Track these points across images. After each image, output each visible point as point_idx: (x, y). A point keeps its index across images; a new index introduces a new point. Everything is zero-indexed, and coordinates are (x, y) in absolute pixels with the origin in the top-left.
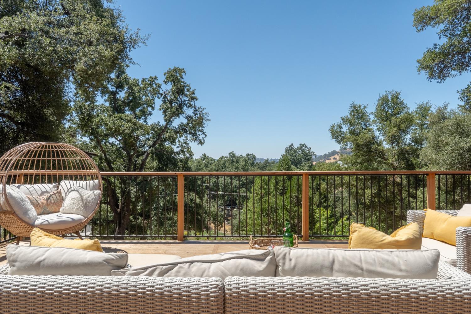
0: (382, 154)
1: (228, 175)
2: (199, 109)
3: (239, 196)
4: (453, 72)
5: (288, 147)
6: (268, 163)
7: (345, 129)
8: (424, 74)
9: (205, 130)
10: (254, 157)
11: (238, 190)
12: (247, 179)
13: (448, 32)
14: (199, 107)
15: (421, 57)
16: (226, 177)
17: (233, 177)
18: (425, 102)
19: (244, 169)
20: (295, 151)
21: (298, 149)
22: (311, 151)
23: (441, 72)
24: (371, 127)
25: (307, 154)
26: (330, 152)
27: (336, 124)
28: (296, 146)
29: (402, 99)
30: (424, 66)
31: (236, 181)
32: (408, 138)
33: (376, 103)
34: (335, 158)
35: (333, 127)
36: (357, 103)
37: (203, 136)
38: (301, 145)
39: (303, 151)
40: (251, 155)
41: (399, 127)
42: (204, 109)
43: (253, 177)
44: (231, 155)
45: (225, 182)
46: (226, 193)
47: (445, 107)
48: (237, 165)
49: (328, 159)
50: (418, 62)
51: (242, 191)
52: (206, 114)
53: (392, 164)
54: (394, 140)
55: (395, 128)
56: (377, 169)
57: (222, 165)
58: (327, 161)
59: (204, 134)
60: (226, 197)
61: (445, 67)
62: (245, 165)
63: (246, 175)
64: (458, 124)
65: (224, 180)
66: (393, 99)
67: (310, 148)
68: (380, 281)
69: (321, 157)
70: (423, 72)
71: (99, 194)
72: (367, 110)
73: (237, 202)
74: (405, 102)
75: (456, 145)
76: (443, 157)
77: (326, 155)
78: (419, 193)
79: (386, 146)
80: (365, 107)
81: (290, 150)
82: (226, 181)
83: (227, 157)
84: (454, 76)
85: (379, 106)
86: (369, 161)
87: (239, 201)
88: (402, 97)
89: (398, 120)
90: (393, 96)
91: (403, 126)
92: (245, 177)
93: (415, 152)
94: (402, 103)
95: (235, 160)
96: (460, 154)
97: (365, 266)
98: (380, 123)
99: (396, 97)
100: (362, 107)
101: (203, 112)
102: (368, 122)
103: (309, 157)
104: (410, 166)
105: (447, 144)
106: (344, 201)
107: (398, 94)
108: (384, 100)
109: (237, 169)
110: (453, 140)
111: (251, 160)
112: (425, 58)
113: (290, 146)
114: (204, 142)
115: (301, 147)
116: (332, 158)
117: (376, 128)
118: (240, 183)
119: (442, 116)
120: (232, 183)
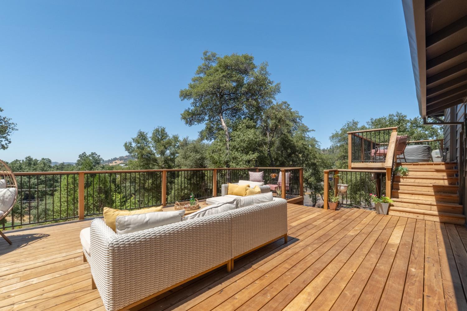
0: (155, 160)
1: (24, 175)
2: (4, 118)
3: (38, 191)
4: (196, 123)
5: (81, 154)
6: (64, 165)
7: (134, 145)
8: (183, 122)
9: (9, 137)
10: (50, 161)
11: (36, 187)
12: (46, 177)
13: (194, 104)
14: (4, 117)
15: (183, 112)
16: (22, 177)
17: (31, 176)
18: (176, 134)
19: (43, 170)
20: (87, 157)
21: (90, 156)
22: (100, 158)
23: (191, 121)
24: (149, 145)
25: (97, 159)
26: (113, 158)
27: (128, 142)
28: (88, 154)
29: (166, 131)
30: (184, 118)
31: (35, 179)
32: (168, 152)
33: (153, 132)
34: (116, 163)
35: (126, 144)
36: (142, 131)
37: (7, 142)
38: (92, 153)
39: (93, 157)
40: (46, 159)
41: (165, 147)
42: (9, 119)
43: (52, 176)
44: (28, 159)
45: (21, 181)
46: (23, 190)
47: (187, 138)
48: (35, 167)
49: (111, 163)
50: (181, 115)
51: (41, 187)
52: (13, 124)
53: (161, 166)
54: (162, 153)
55: (163, 147)
56: (151, 169)
57: (18, 167)
58: (111, 165)
59: (7, 140)
60: (23, 193)
61: (192, 120)
62: (44, 167)
63: (46, 175)
64: (195, 147)
65: (21, 179)
66: (161, 131)
67: (100, 156)
68: (264, 204)
69: (106, 161)
70: (183, 120)
71: (15, 191)
72: (147, 135)
73: (36, 196)
74: (168, 133)
75: (194, 157)
76: (188, 162)
77: (109, 160)
78: (176, 181)
79: (158, 156)
80: (147, 134)
81: (83, 157)
82: (23, 180)
83: (23, 161)
84: (196, 125)
85: (153, 133)
86: (148, 164)
87: (38, 195)
88: (166, 130)
89: (165, 142)
90: (162, 129)
91: (167, 146)
92: (45, 176)
93: (173, 160)
94: (166, 134)
95: (33, 163)
96: (195, 161)
97: (260, 200)
98: (154, 143)
99: (163, 130)
100: (145, 134)
101: (10, 122)
102: (148, 142)
103: (98, 161)
104: (170, 167)
105: (190, 156)
106: (127, 189)
107: (164, 129)
108: (157, 130)
109: (35, 170)
110: (193, 154)
111: (47, 163)
112: (184, 113)
113: (83, 154)
114: (7, 147)
115: (92, 154)
116: (114, 162)
117: (152, 146)
118: (39, 181)
119: (185, 143)
120: (29, 182)
